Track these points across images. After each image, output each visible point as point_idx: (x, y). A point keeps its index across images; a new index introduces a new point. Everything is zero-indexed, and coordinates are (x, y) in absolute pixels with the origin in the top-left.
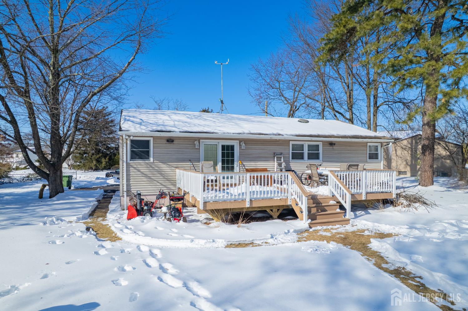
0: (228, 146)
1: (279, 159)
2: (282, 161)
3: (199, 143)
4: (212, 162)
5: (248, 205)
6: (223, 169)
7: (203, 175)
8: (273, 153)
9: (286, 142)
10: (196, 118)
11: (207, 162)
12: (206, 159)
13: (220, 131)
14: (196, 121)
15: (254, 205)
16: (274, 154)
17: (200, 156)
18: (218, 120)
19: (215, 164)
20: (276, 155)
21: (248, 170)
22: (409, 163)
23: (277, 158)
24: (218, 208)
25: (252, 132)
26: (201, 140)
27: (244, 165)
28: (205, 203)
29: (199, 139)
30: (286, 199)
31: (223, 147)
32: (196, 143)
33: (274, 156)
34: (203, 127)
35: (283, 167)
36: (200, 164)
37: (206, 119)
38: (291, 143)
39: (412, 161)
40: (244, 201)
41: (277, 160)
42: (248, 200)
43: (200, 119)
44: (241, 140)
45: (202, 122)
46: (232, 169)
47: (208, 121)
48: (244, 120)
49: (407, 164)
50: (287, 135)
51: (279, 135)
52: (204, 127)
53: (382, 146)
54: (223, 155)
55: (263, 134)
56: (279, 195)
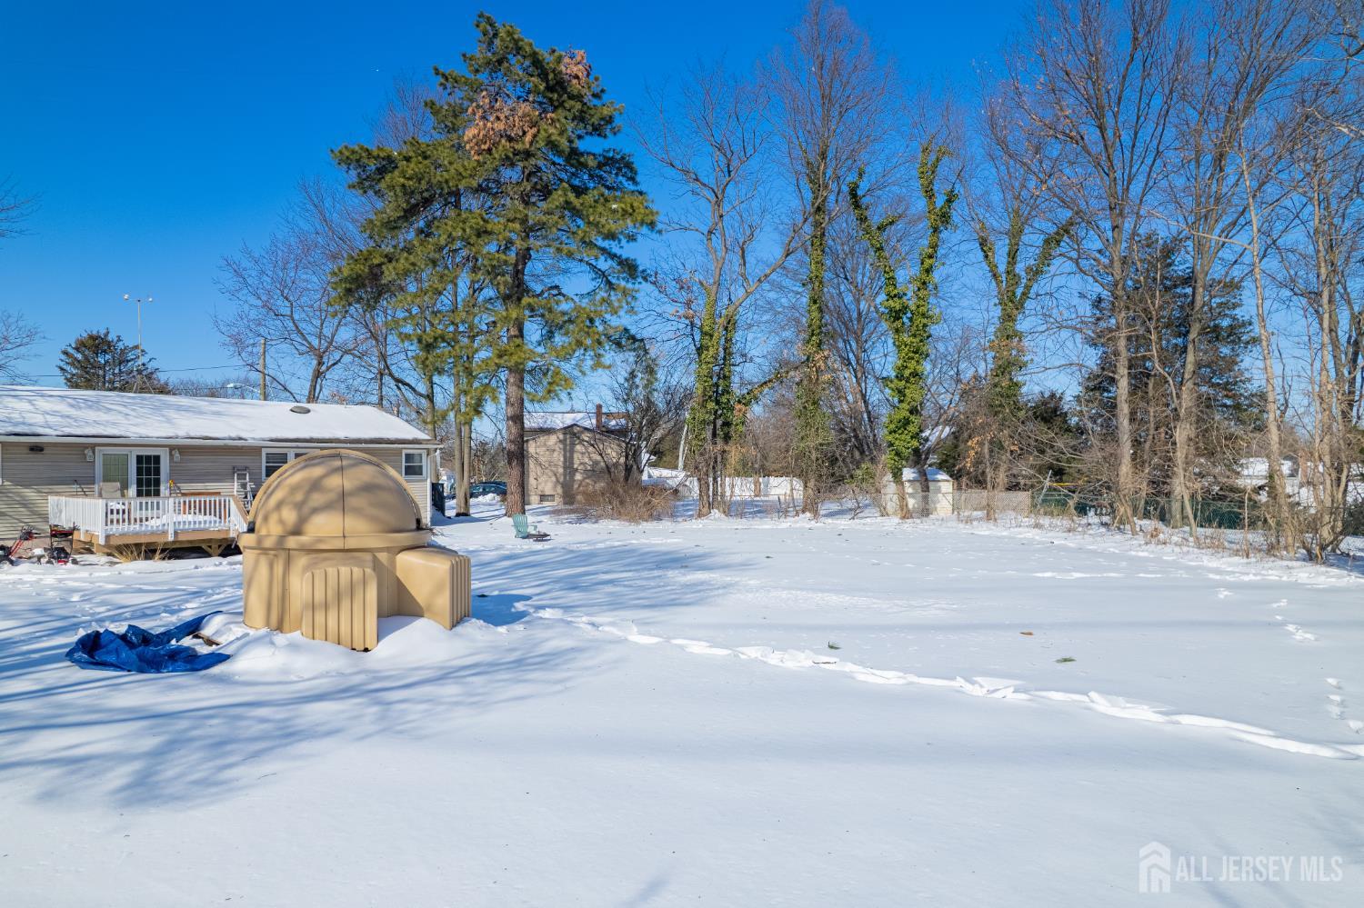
0: (148, 458)
1: (242, 477)
2: (248, 479)
3: (94, 453)
4: (118, 484)
5: (171, 538)
6: (139, 494)
7: (105, 501)
8: (231, 467)
9: (255, 451)
10: (90, 407)
11: (109, 484)
12: (106, 479)
13: (135, 433)
14: (91, 415)
15: (182, 538)
16: (234, 468)
17: (94, 473)
18: (134, 410)
19: (125, 486)
20: (239, 472)
21: (184, 495)
22: (562, 479)
23: (238, 475)
24: (128, 543)
25: (192, 434)
26: (97, 448)
27: (179, 488)
28: (108, 537)
29: (93, 446)
30: (228, 531)
31: (139, 459)
32: (88, 452)
33: (234, 473)
34: (102, 427)
35: (248, 489)
36: (96, 487)
37: (110, 410)
38: (264, 452)
39: (565, 475)
40: (165, 533)
41: (238, 479)
42: (171, 531)
43: (99, 410)
44: (172, 448)
45: (103, 417)
46: (157, 493)
47: (113, 412)
48: (187, 409)
49: (558, 481)
50: (254, 439)
51: (240, 439)
52: (105, 426)
53: (428, 455)
54: (139, 471)
55: (211, 438)
56: (217, 525)
